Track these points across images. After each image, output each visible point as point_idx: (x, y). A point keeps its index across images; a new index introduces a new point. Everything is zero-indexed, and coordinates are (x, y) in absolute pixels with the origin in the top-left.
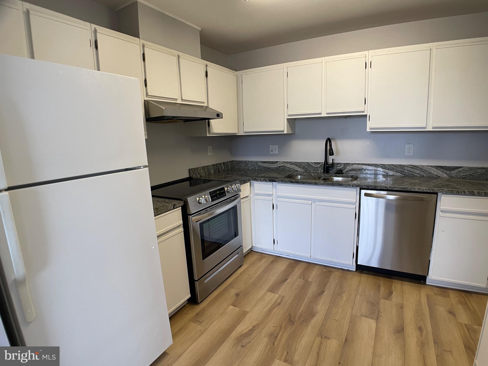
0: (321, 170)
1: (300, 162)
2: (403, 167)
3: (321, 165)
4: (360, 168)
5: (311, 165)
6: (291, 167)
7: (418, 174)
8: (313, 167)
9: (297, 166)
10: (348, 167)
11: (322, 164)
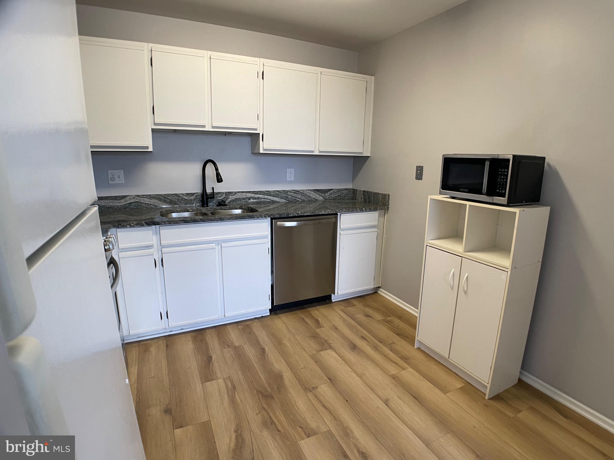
0: (197, 203)
1: (165, 195)
2: (287, 193)
3: (196, 196)
4: (245, 197)
5: (182, 197)
6: (149, 203)
7: (300, 198)
8: (185, 199)
9: (160, 200)
10: (230, 197)
11: (197, 194)
